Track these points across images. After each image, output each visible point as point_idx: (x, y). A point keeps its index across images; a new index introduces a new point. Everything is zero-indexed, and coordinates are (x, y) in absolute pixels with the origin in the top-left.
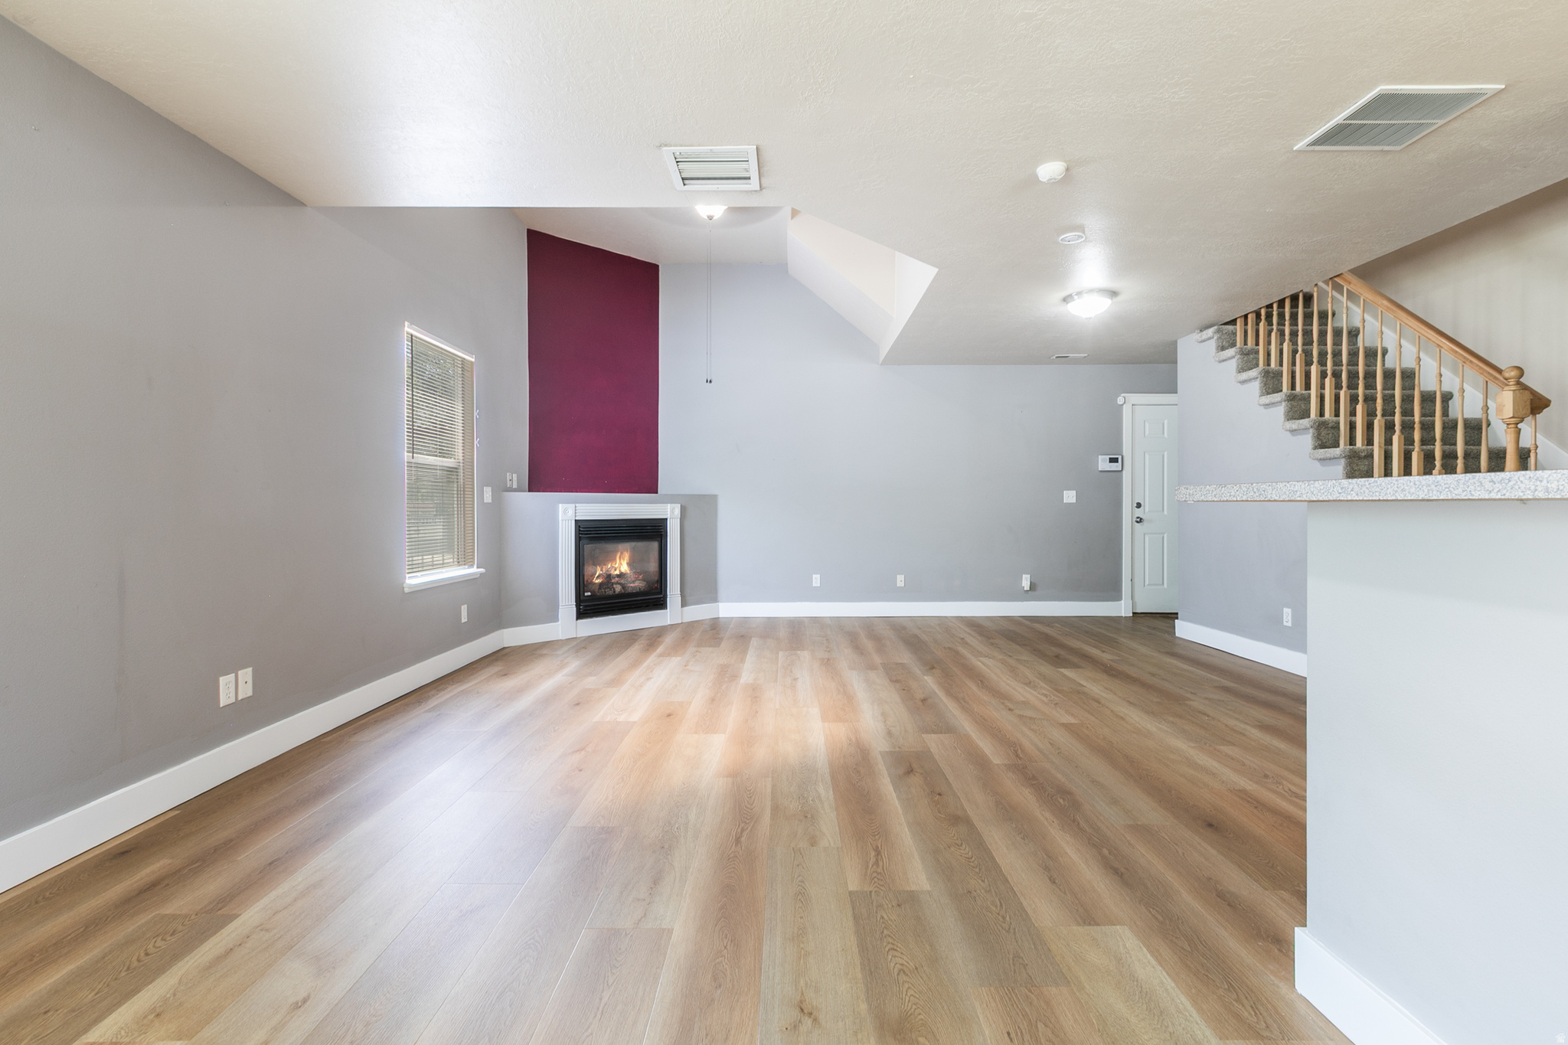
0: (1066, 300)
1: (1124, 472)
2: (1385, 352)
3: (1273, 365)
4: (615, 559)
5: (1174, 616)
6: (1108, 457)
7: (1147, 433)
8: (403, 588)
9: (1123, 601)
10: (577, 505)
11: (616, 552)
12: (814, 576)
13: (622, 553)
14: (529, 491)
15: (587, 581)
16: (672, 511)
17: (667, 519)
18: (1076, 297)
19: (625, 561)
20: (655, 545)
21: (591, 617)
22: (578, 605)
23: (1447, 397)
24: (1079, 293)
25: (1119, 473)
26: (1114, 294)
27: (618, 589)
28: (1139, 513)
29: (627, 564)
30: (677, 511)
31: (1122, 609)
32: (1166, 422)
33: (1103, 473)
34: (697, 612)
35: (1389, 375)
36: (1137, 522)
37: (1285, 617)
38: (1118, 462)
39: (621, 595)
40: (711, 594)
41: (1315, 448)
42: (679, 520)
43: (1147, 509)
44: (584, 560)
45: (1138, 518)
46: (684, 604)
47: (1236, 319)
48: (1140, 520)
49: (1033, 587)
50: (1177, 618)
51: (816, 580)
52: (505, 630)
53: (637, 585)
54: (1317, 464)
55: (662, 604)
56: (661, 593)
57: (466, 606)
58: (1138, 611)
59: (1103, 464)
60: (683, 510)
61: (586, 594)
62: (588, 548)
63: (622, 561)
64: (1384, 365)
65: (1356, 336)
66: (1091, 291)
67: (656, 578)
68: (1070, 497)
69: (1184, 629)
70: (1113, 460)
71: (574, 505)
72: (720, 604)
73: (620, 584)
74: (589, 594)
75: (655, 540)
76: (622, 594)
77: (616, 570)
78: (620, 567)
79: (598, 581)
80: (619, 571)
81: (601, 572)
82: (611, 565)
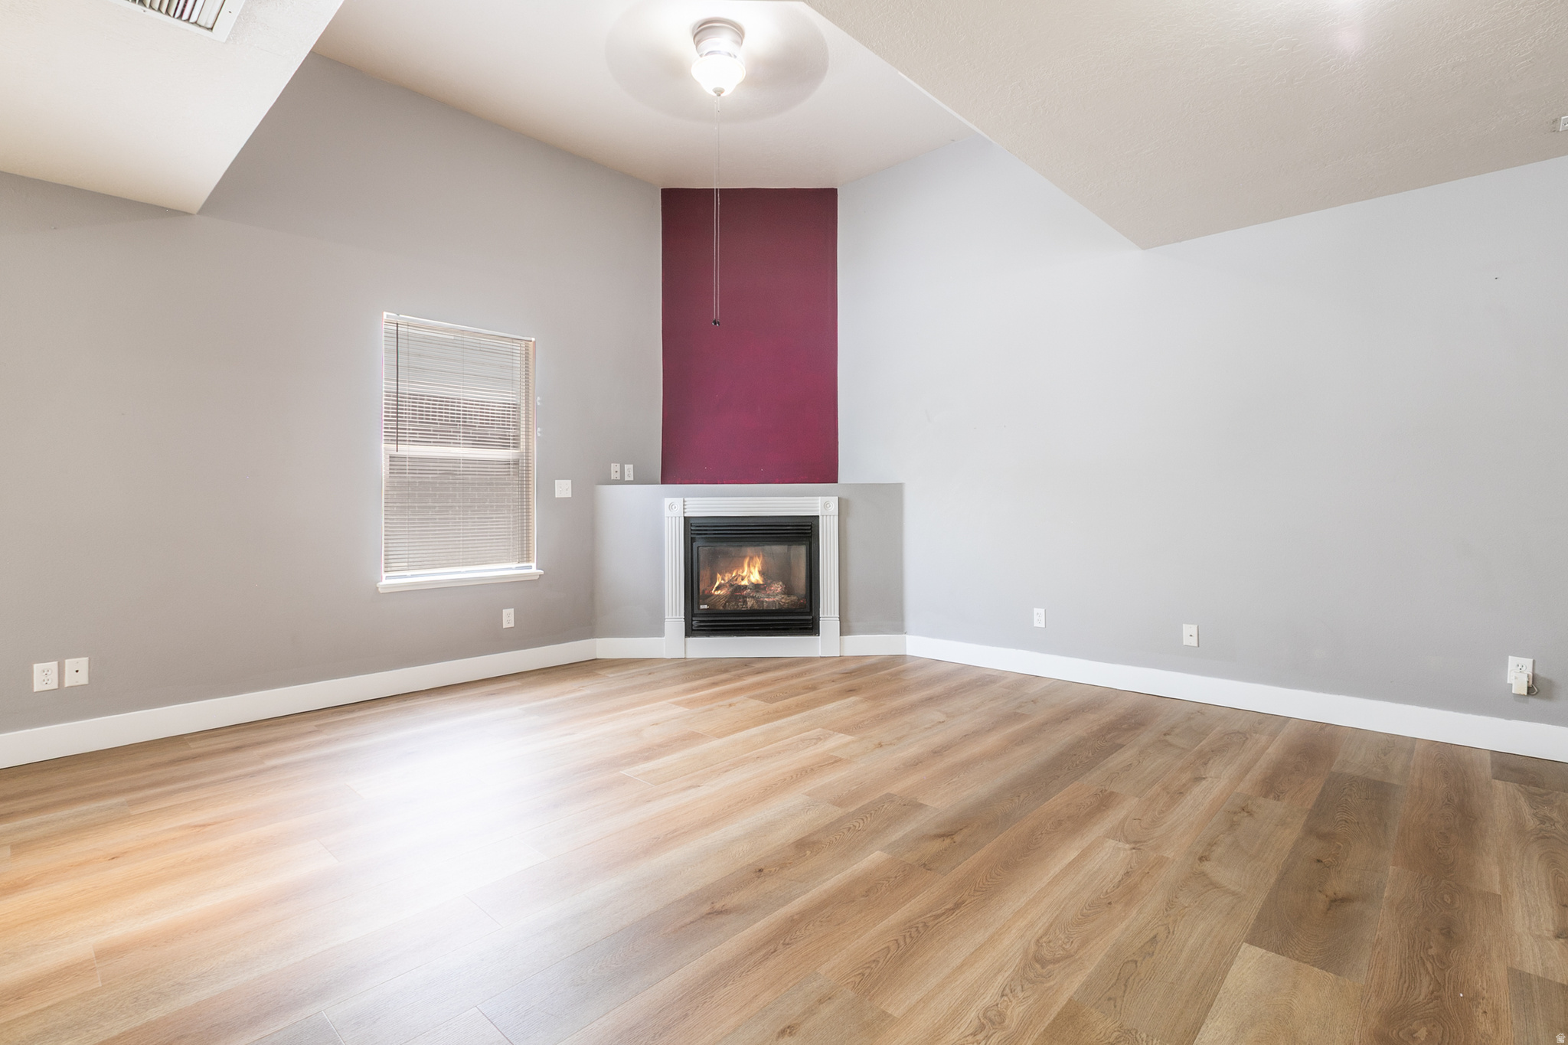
4: (742, 566)
8: (378, 588)
10: (686, 499)
11: (745, 557)
13: (751, 558)
14: (662, 483)
15: (702, 592)
16: (826, 505)
17: (818, 516)
19: (757, 569)
20: (802, 550)
21: (707, 635)
22: (688, 620)
27: (750, 603)
29: (759, 572)
30: (833, 508)
39: (752, 612)
40: (894, 621)
42: (836, 518)
44: (695, 566)
46: (845, 631)
51: (1039, 617)
52: (597, 639)
53: (776, 600)
55: (812, 629)
56: (810, 613)
57: (512, 611)
60: (841, 505)
61: (702, 607)
62: (703, 551)
63: (752, 569)
67: (805, 595)
71: (682, 498)
72: (907, 637)
73: (751, 597)
74: (705, 607)
75: (803, 544)
76: (754, 610)
77: (743, 580)
78: (749, 577)
79: (719, 592)
80: (749, 581)
81: (723, 582)
82: (737, 573)
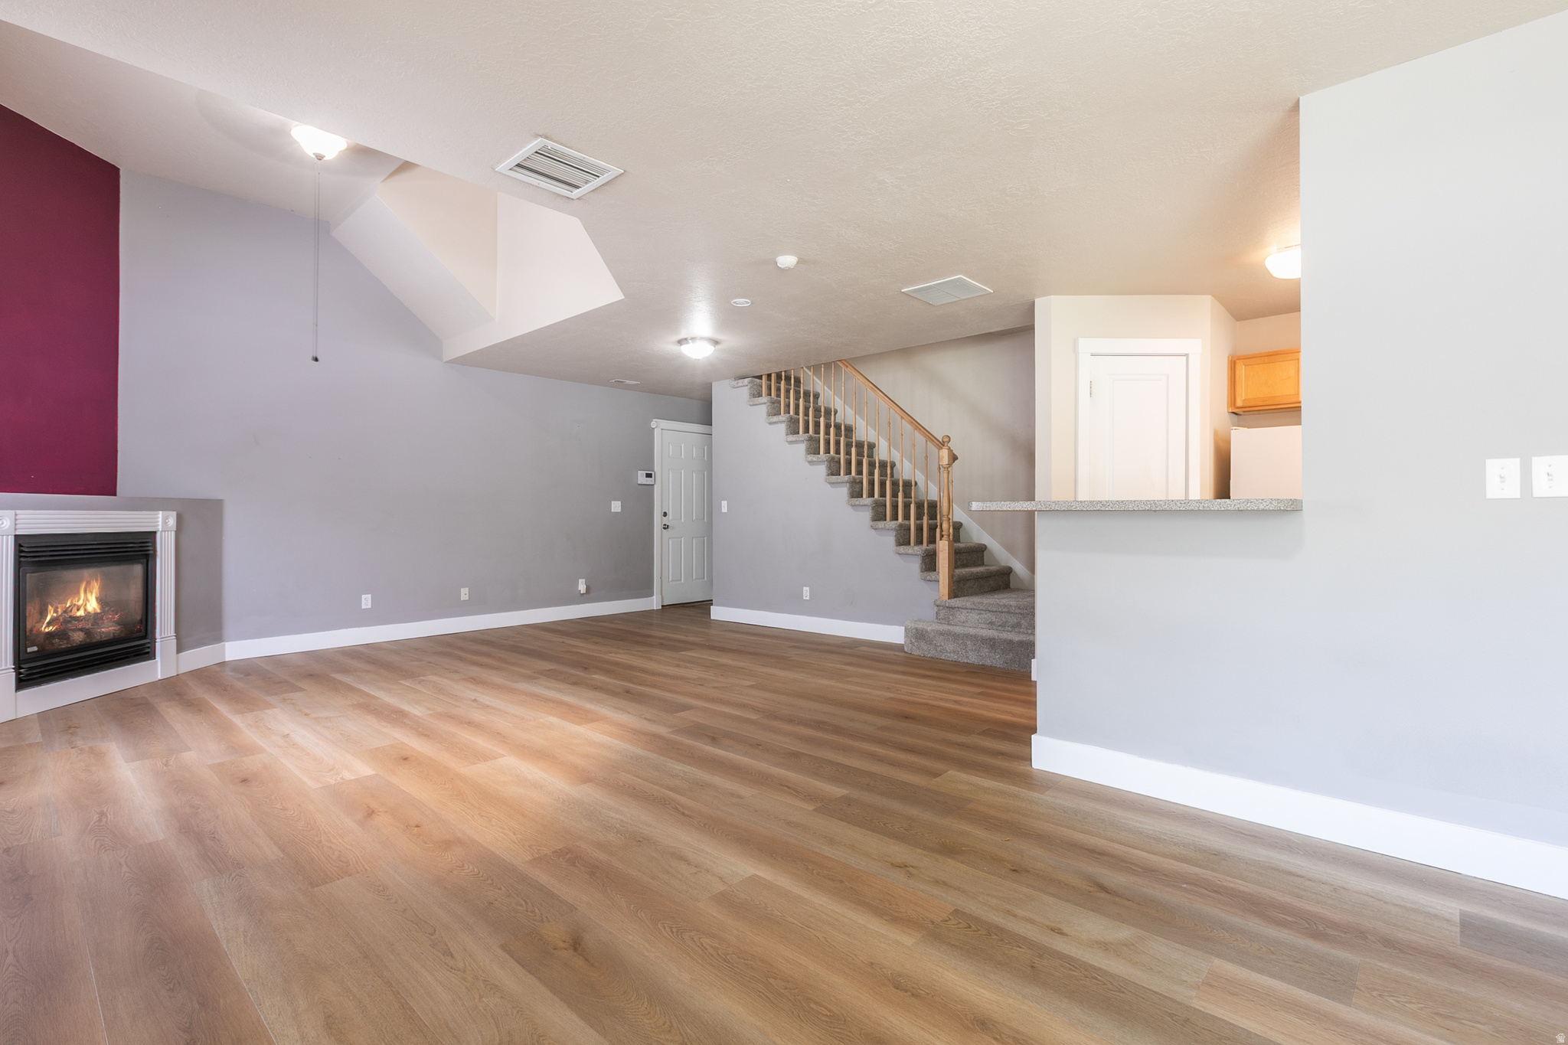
0: (680, 342)
1: (655, 486)
2: (836, 412)
3: (792, 413)
4: (78, 593)
5: (710, 602)
6: (645, 472)
7: (671, 454)
9: (654, 597)
10: (18, 512)
11: (81, 581)
12: (363, 597)
13: (88, 583)
15: (31, 630)
16: (165, 523)
17: (155, 533)
18: (690, 341)
19: (94, 595)
20: (138, 570)
21: (39, 684)
22: (18, 666)
23: (871, 446)
24: (693, 339)
25: (651, 487)
26: (716, 342)
27: (80, 638)
28: (666, 521)
29: (97, 599)
30: (172, 522)
31: (654, 603)
32: (683, 446)
33: (640, 486)
34: (198, 658)
35: (838, 427)
36: (665, 528)
37: (804, 593)
38: (651, 477)
39: (84, 647)
40: (215, 633)
41: (828, 475)
42: (173, 533)
43: (671, 518)
44: (25, 598)
45: (665, 525)
46: (180, 649)
47: (762, 376)
48: (666, 527)
49: (588, 589)
50: (712, 604)
51: (366, 601)
53: (108, 629)
54: (829, 486)
55: (148, 652)
56: (146, 638)
58: (665, 604)
59: (642, 479)
60: (180, 519)
61: (29, 650)
62: (31, 578)
63: (89, 596)
64: (835, 420)
65: (818, 398)
66: (702, 339)
67: (139, 617)
68: (616, 506)
69: (718, 613)
70: (649, 476)
71: (13, 512)
72: (227, 644)
73: (81, 630)
74: (35, 649)
75: (138, 563)
76: (85, 645)
77: (78, 610)
78: (86, 605)
79: (51, 628)
80: (85, 610)
81: (55, 615)
82: (72, 602)
